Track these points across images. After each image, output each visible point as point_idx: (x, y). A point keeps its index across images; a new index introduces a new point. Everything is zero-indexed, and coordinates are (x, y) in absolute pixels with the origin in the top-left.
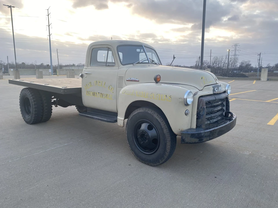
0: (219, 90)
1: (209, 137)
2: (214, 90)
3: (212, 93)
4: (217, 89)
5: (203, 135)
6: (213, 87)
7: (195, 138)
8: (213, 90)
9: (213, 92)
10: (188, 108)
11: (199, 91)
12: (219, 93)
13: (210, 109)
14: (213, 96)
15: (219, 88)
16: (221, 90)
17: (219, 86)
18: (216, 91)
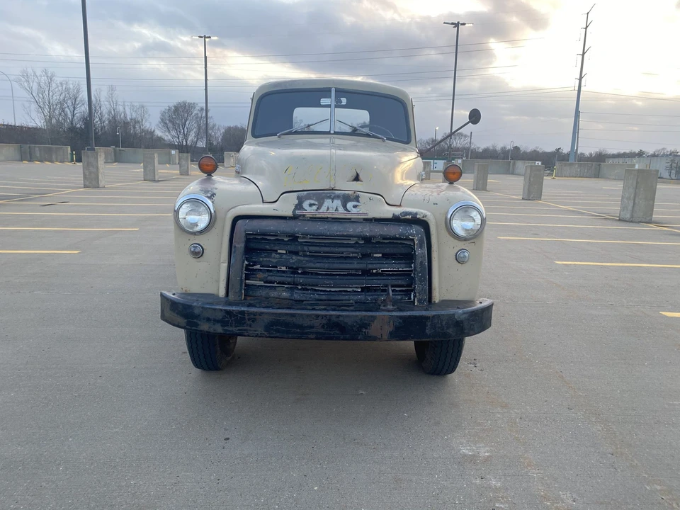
0: (323, 209)
1: (222, 326)
2: (299, 206)
3: (289, 213)
4: (311, 205)
5: (197, 312)
6: (298, 198)
7: (177, 314)
8: (296, 206)
9: (294, 212)
10: (199, 239)
11: (263, 202)
12: (328, 218)
13: (294, 257)
14: (292, 223)
15: (328, 203)
16: (337, 209)
17: (329, 197)
18: (309, 209)
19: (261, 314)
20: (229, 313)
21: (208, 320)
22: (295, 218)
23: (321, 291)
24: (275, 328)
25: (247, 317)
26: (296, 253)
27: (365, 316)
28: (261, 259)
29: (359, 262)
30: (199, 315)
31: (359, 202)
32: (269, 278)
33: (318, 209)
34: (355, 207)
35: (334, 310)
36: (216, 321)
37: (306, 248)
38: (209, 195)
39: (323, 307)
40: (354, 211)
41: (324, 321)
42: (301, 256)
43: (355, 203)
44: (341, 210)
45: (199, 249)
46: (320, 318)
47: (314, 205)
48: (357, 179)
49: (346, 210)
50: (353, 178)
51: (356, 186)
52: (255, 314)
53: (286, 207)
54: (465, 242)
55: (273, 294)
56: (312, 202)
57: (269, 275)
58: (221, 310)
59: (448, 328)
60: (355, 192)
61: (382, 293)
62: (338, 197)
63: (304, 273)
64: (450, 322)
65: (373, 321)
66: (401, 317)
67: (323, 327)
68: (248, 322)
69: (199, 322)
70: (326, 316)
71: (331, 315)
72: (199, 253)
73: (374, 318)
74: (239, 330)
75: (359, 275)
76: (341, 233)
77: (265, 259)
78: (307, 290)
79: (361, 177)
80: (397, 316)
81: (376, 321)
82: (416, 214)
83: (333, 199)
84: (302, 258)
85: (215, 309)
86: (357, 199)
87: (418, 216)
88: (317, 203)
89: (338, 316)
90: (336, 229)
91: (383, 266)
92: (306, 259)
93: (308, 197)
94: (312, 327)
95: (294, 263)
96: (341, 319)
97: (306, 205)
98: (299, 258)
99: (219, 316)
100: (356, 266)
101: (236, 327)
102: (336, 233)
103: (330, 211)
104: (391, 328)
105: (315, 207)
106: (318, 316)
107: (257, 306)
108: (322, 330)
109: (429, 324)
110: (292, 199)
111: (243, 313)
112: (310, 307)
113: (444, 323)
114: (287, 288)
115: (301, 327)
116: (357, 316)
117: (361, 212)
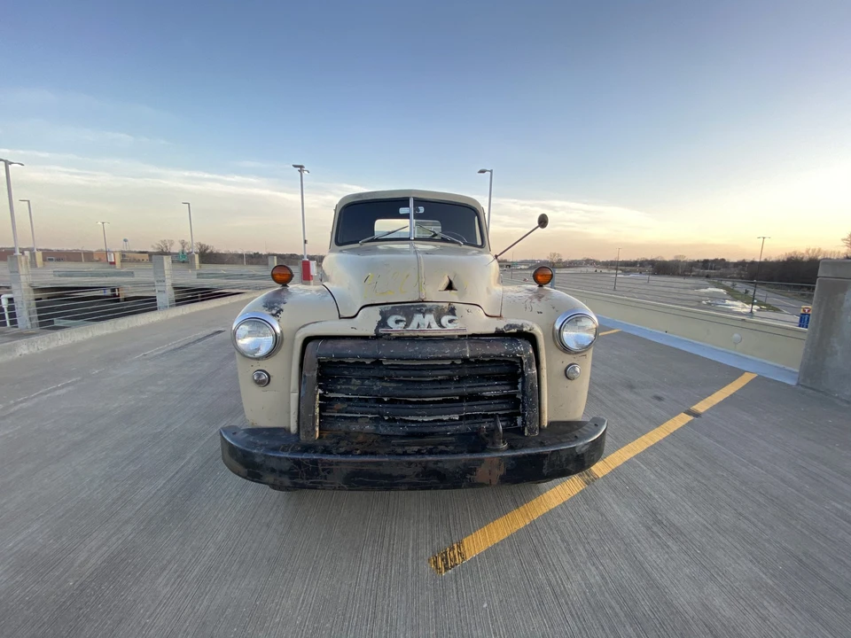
0: (413, 326)
1: (290, 478)
2: (383, 323)
3: (371, 332)
4: (397, 322)
5: (258, 460)
6: (381, 313)
7: (237, 460)
8: (379, 323)
9: (376, 330)
10: (264, 365)
11: (340, 318)
12: (418, 337)
13: (378, 383)
14: (374, 344)
15: (418, 318)
16: (429, 326)
17: (420, 312)
18: (395, 326)
19: (338, 463)
20: (298, 463)
21: (273, 471)
22: (377, 337)
23: (413, 422)
24: (356, 479)
25: (320, 468)
26: (381, 379)
27: (470, 460)
28: (339, 387)
29: (457, 386)
30: (262, 465)
31: (454, 315)
32: (349, 408)
33: (406, 326)
34: (450, 321)
35: (430, 453)
36: (282, 473)
37: (392, 373)
38: (274, 312)
39: (416, 448)
40: (450, 326)
41: (419, 469)
42: (386, 381)
43: (451, 317)
44: (435, 326)
45: (264, 377)
46: (413, 466)
47: (401, 321)
48: (450, 287)
49: (441, 326)
50: (446, 285)
51: (452, 296)
52: (331, 463)
53: (366, 324)
54: (575, 356)
55: (355, 427)
56: (399, 318)
57: (349, 406)
58: (287, 459)
59: (567, 465)
60: (450, 303)
61: (484, 420)
62: (430, 311)
63: (391, 402)
64: (570, 458)
65: (480, 465)
66: (514, 458)
67: (417, 475)
68: (323, 474)
69: (261, 473)
70: (420, 463)
71: (428, 462)
72: (264, 381)
73: (482, 461)
74: (311, 483)
75: (456, 401)
76: (436, 356)
77: (343, 387)
78: (396, 421)
79: (455, 285)
80: (509, 457)
81: (483, 465)
82: (522, 326)
83: (424, 314)
84: (388, 385)
85: (280, 458)
86: (452, 311)
87: (525, 329)
88: (404, 319)
89: (437, 462)
90: (430, 350)
91: (485, 389)
92: (393, 385)
93: (393, 312)
94: (404, 477)
95: (378, 391)
96: (440, 465)
97: (391, 321)
98: (384, 384)
99: (286, 466)
100: (453, 391)
101: (308, 479)
102: (429, 356)
103: (422, 328)
104: (502, 472)
105: (402, 325)
106: (410, 463)
107: (334, 451)
108: (416, 480)
109: (546, 462)
110: (374, 315)
111: (315, 462)
112: (400, 450)
113: (564, 459)
114: (371, 418)
115: (390, 476)
116: (459, 460)
117: (458, 328)
